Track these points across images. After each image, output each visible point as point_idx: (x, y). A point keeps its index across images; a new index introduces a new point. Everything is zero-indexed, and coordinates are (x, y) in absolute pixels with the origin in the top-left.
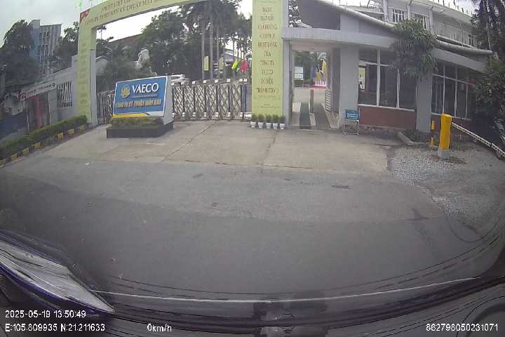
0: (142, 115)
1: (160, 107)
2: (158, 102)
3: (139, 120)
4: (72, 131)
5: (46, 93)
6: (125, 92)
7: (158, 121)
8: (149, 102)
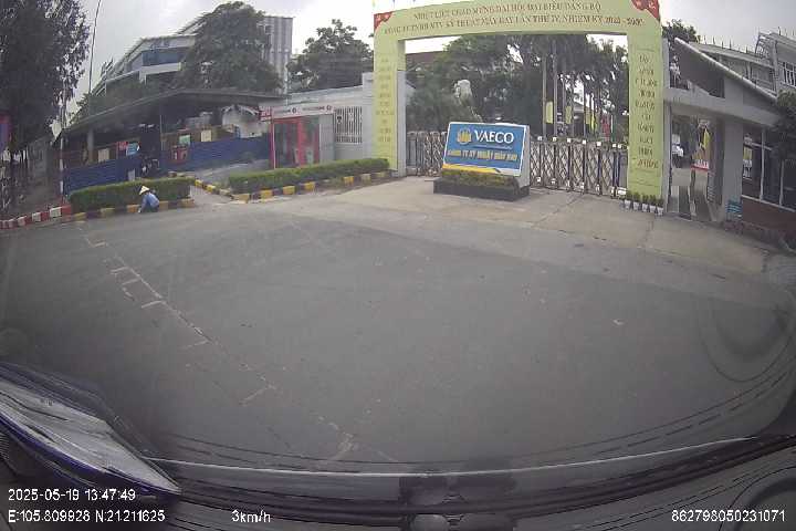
0: (490, 170)
1: (515, 165)
2: (513, 157)
3: (485, 176)
4: (366, 176)
5: (317, 118)
6: (464, 138)
7: (512, 181)
8: (499, 156)
